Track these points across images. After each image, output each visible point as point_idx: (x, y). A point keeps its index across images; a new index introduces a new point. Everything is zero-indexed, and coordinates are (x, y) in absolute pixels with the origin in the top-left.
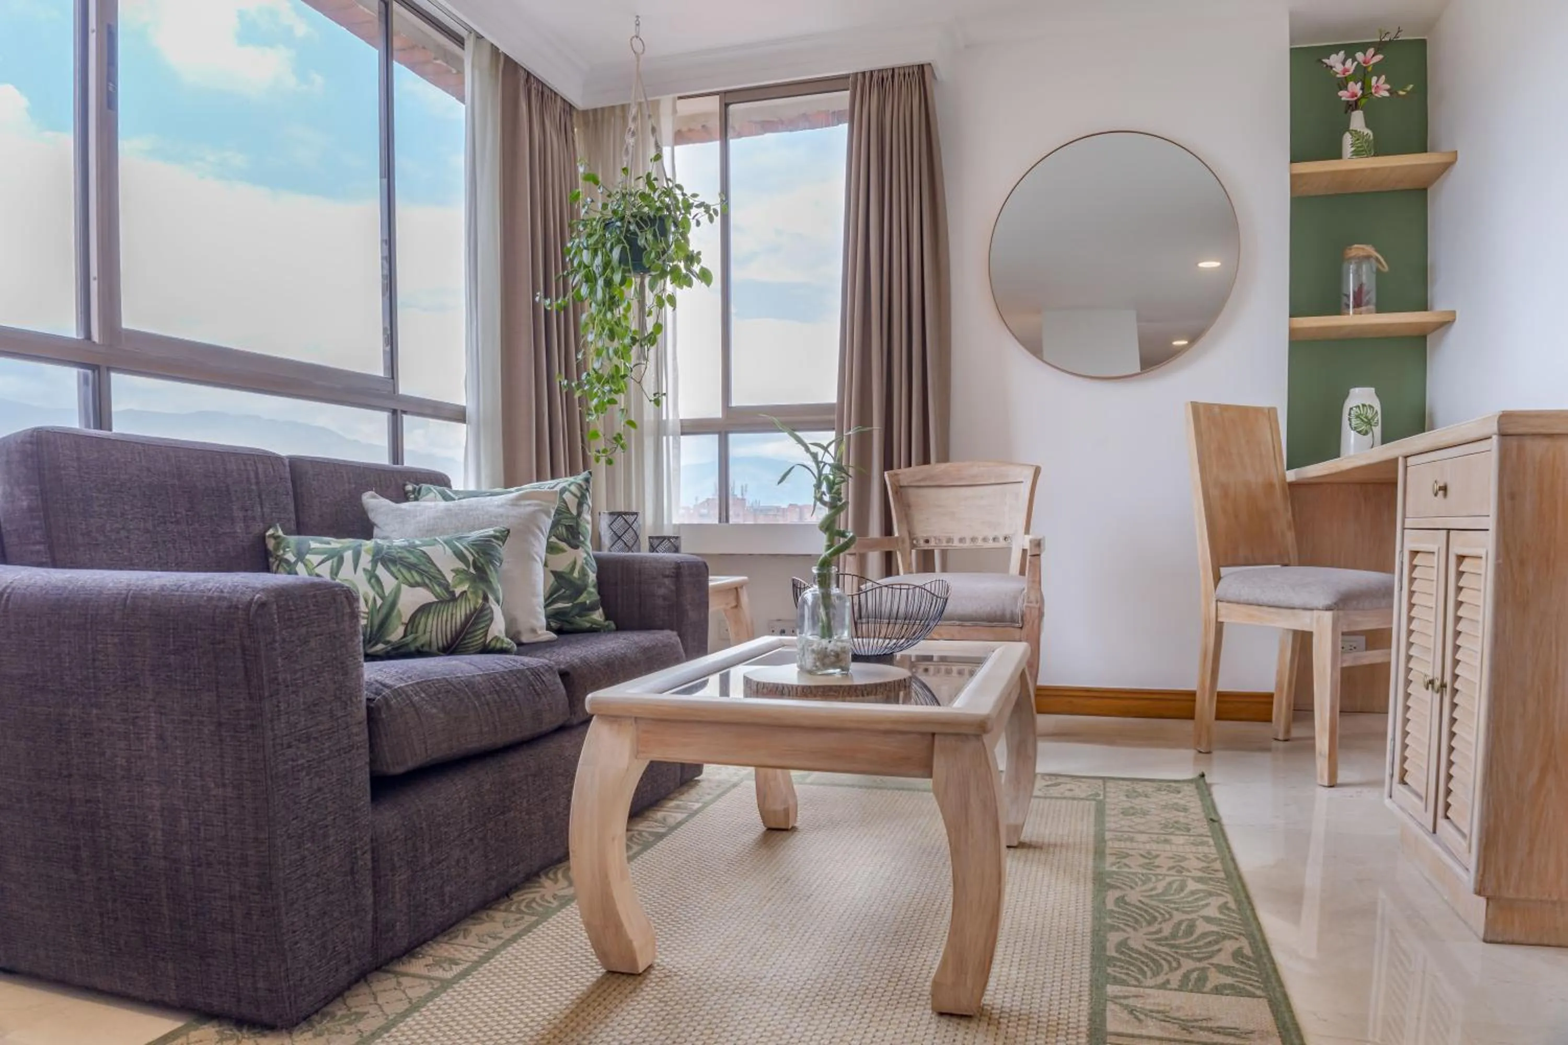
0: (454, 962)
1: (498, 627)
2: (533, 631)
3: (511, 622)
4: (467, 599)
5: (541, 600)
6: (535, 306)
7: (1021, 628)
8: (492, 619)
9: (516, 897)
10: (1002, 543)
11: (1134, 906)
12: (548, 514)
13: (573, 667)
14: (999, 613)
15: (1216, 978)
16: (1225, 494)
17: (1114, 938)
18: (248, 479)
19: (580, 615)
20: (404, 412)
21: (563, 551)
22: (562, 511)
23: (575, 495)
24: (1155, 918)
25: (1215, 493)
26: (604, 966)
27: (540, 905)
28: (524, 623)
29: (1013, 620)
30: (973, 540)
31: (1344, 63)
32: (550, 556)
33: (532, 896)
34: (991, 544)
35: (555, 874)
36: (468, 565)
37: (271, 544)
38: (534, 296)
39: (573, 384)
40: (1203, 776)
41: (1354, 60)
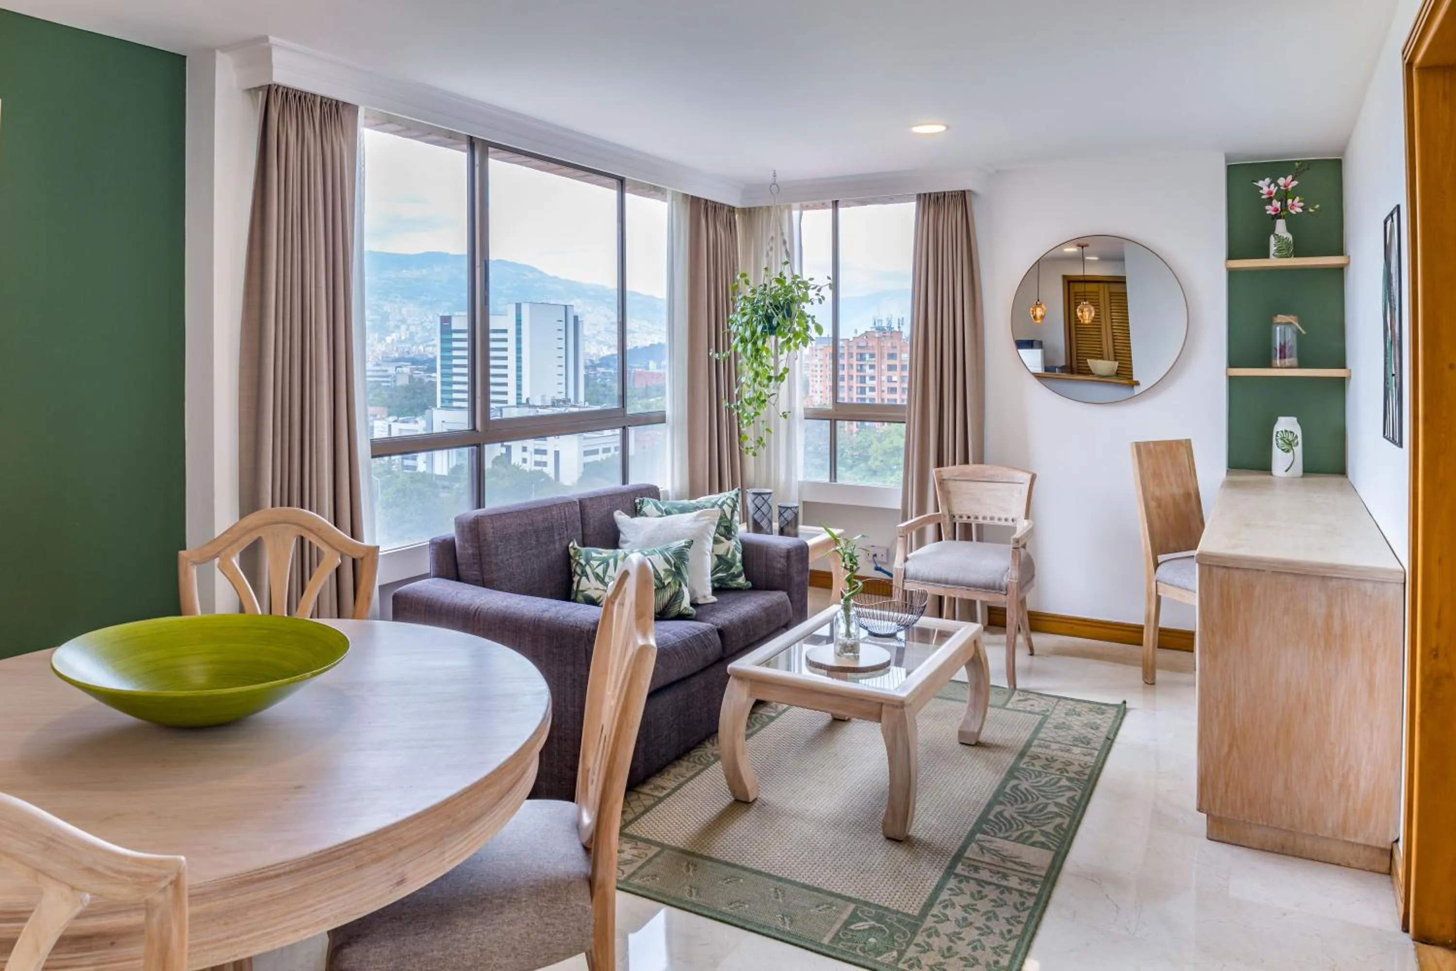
0: (664, 788)
1: (686, 603)
2: (705, 597)
3: (692, 593)
4: (671, 587)
5: (710, 572)
6: (709, 357)
7: (1006, 595)
8: (683, 598)
9: (692, 753)
10: (1010, 523)
11: (1022, 792)
12: (714, 524)
13: (724, 627)
14: (992, 584)
15: (1038, 837)
16: (1159, 506)
17: (998, 808)
18: (561, 517)
19: (731, 580)
20: (629, 426)
21: (722, 542)
22: (723, 517)
23: (729, 506)
24: (1027, 799)
25: (1153, 504)
26: (734, 796)
27: (705, 759)
28: (699, 595)
29: (1000, 589)
30: (992, 519)
31: (1269, 186)
32: (716, 546)
33: (701, 753)
34: (1003, 523)
35: (713, 740)
36: (671, 566)
37: (572, 552)
38: (709, 351)
39: (732, 406)
40: (1125, 702)
41: (1277, 185)
